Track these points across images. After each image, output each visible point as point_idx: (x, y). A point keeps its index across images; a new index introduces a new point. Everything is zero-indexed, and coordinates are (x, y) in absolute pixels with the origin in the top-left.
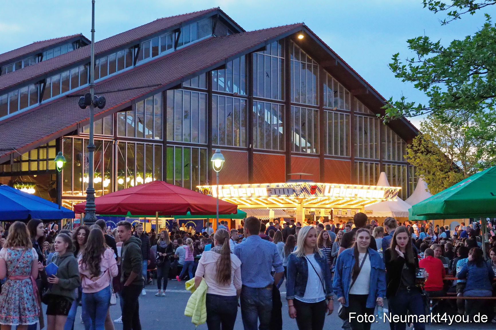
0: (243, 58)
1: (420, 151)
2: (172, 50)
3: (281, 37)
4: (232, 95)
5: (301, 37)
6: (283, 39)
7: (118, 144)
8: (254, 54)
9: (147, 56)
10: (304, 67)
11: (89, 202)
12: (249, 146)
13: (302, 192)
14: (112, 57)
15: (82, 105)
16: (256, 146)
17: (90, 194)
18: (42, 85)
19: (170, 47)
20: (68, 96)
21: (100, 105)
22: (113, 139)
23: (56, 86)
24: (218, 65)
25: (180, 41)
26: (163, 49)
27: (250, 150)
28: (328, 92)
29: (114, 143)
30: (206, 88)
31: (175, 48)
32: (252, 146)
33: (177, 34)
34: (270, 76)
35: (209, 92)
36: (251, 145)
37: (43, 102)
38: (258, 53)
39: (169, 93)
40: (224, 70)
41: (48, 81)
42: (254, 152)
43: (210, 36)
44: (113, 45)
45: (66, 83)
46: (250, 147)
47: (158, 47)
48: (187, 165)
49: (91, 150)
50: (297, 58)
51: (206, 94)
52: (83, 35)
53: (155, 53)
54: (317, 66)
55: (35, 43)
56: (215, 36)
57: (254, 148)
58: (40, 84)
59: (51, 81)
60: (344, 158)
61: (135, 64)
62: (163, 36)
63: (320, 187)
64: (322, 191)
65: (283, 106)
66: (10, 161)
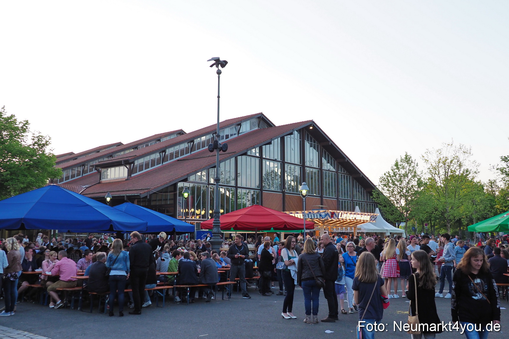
0: (279, 139)
2: (236, 136)
3: (299, 128)
4: (274, 160)
5: (311, 128)
7: (210, 187)
8: (286, 137)
9: (223, 138)
10: (311, 146)
11: (216, 220)
12: (283, 190)
13: (326, 216)
15: (211, 149)
17: (217, 214)
18: (164, 153)
19: (235, 134)
20: (178, 160)
21: (224, 149)
22: (207, 184)
23: (172, 155)
24: (266, 143)
25: (241, 131)
26: (232, 135)
27: (283, 193)
28: (324, 161)
29: (207, 187)
30: (260, 156)
31: (239, 134)
32: (285, 190)
33: (239, 126)
35: (261, 158)
37: (164, 163)
38: (288, 136)
39: (239, 158)
40: (269, 145)
41: (167, 150)
42: (286, 194)
43: (257, 128)
44: (204, 132)
45: (177, 153)
47: (228, 134)
49: (217, 181)
50: (308, 140)
51: (259, 159)
52: (183, 130)
53: (227, 137)
54: (319, 145)
56: (260, 129)
57: (286, 191)
58: (163, 153)
59: (169, 151)
60: (333, 198)
63: (336, 213)
64: (337, 215)
65: (300, 168)
66: (147, 196)
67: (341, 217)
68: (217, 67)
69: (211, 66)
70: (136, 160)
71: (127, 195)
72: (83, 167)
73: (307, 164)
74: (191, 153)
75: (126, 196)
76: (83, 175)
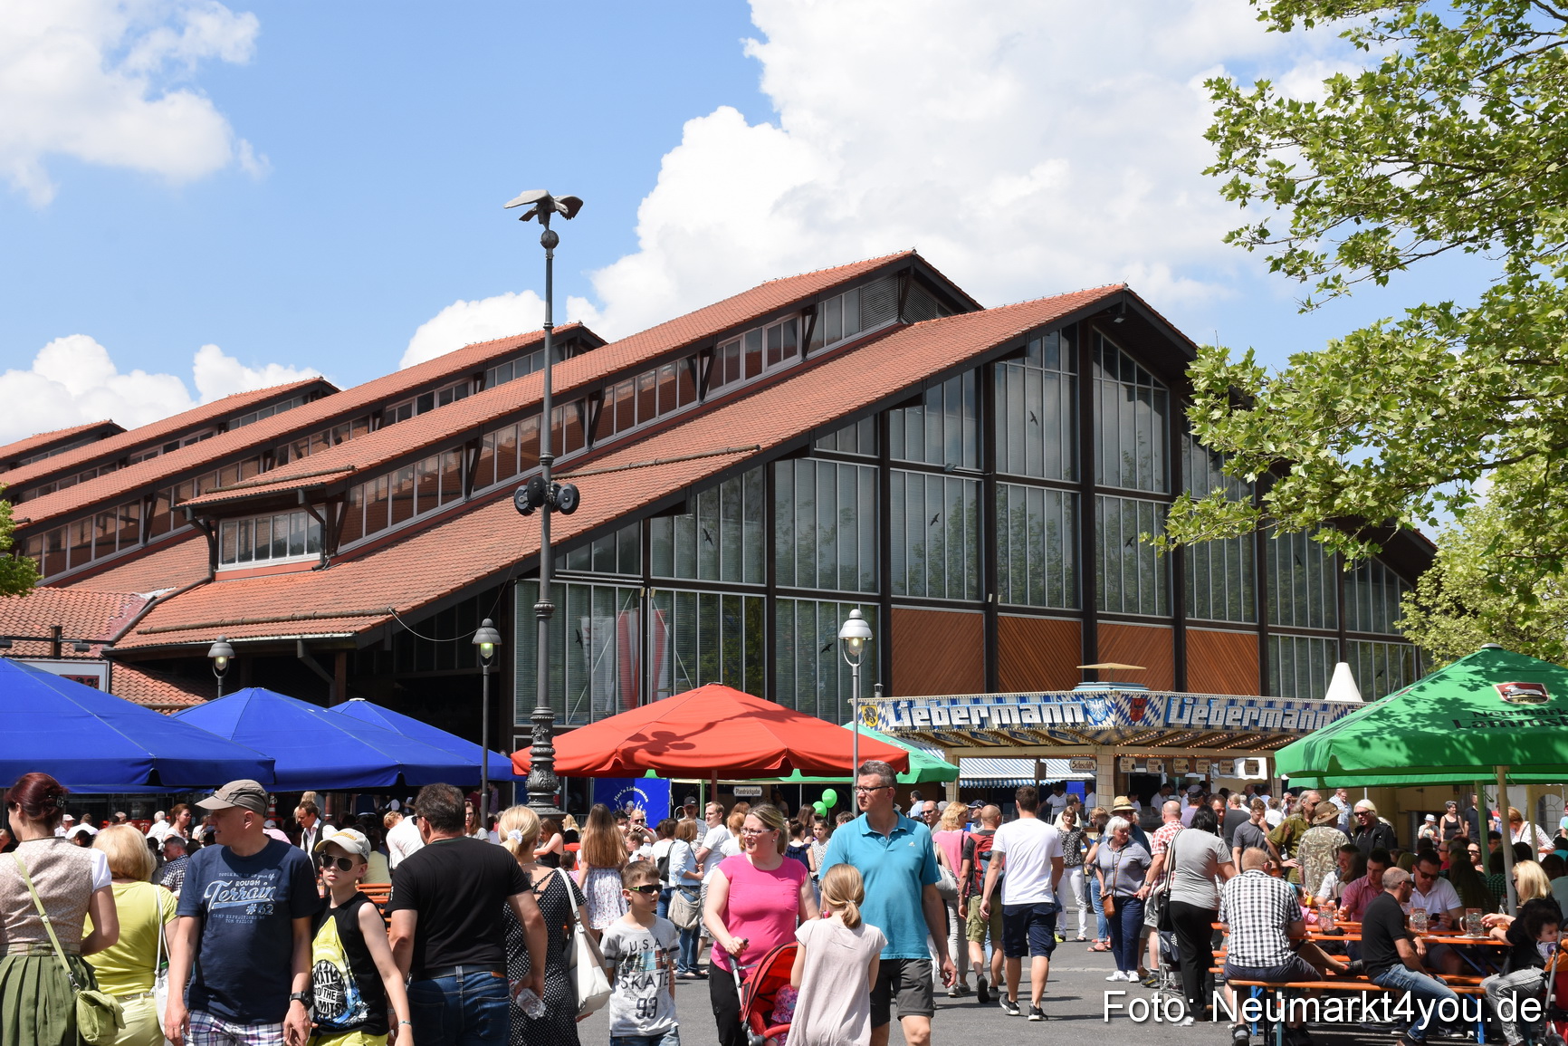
0: (969, 376)
1: (1438, 609)
2: (796, 360)
4: (941, 470)
5: (1122, 320)
6: (1073, 327)
7: (653, 595)
8: (998, 366)
9: (733, 375)
10: (1130, 398)
11: (540, 743)
12: (987, 598)
13: (1107, 715)
14: (648, 380)
16: (1006, 599)
18: (474, 452)
19: (790, 352)
22: (640, 584)
23: (507, 456)
24: (903, 399)
25: (815, 337)
26: (774, 358)
27: (990, 609)
28: (1194, 461)
29: (642, 595)
30: (876, 454)
31: (804, 354)
32: (995, 598)
33: (807, 319)
34: (1040, 423)
35: (883, 464)
36: (991, 596)
37: (473, 495)
38: (1009, 363)
39: (782, 468)
40: (920, 407)
41: (488, 439)
42: (999, 614)
43: (892, 321)
46: (990, 600)
47: (760, 354)
48: (827, 648)
50: (1111, 369)
51: (876, 469)
52: (586, 325)
53: (754, 368)
54: (1164, 393)
55: (468, 348)
56: (904, 322)
57: (1000, 604)
59: (497, 442)
60: (1240, 627)
61: (702, 397)
62: (771, 325)
63: (1156, 702)
64: (1162, 710)
65: (1074, 497)
66: (383, 641)
67: (1180, 716)
68: (545, 220)
69: (527, 217)
70: (355, 485)
71: (305, 636)
72: (150, 504)
73: (1105, 475)
74: (590, 443)
75: (303, 640)
76: (151, 540)
